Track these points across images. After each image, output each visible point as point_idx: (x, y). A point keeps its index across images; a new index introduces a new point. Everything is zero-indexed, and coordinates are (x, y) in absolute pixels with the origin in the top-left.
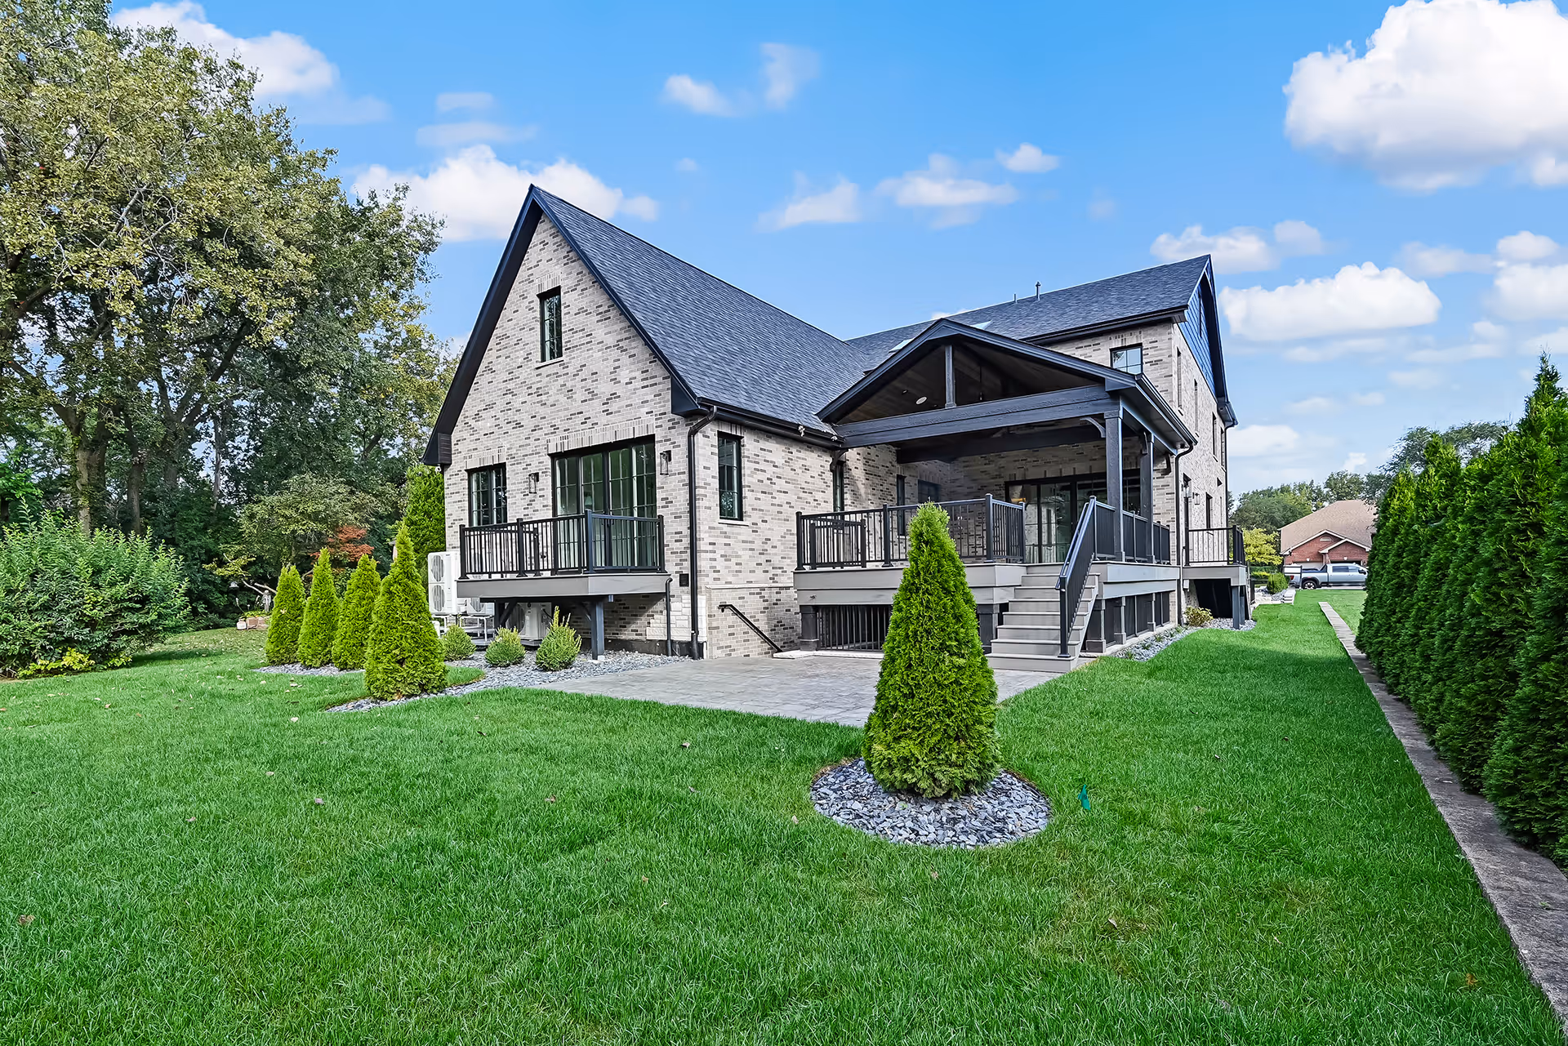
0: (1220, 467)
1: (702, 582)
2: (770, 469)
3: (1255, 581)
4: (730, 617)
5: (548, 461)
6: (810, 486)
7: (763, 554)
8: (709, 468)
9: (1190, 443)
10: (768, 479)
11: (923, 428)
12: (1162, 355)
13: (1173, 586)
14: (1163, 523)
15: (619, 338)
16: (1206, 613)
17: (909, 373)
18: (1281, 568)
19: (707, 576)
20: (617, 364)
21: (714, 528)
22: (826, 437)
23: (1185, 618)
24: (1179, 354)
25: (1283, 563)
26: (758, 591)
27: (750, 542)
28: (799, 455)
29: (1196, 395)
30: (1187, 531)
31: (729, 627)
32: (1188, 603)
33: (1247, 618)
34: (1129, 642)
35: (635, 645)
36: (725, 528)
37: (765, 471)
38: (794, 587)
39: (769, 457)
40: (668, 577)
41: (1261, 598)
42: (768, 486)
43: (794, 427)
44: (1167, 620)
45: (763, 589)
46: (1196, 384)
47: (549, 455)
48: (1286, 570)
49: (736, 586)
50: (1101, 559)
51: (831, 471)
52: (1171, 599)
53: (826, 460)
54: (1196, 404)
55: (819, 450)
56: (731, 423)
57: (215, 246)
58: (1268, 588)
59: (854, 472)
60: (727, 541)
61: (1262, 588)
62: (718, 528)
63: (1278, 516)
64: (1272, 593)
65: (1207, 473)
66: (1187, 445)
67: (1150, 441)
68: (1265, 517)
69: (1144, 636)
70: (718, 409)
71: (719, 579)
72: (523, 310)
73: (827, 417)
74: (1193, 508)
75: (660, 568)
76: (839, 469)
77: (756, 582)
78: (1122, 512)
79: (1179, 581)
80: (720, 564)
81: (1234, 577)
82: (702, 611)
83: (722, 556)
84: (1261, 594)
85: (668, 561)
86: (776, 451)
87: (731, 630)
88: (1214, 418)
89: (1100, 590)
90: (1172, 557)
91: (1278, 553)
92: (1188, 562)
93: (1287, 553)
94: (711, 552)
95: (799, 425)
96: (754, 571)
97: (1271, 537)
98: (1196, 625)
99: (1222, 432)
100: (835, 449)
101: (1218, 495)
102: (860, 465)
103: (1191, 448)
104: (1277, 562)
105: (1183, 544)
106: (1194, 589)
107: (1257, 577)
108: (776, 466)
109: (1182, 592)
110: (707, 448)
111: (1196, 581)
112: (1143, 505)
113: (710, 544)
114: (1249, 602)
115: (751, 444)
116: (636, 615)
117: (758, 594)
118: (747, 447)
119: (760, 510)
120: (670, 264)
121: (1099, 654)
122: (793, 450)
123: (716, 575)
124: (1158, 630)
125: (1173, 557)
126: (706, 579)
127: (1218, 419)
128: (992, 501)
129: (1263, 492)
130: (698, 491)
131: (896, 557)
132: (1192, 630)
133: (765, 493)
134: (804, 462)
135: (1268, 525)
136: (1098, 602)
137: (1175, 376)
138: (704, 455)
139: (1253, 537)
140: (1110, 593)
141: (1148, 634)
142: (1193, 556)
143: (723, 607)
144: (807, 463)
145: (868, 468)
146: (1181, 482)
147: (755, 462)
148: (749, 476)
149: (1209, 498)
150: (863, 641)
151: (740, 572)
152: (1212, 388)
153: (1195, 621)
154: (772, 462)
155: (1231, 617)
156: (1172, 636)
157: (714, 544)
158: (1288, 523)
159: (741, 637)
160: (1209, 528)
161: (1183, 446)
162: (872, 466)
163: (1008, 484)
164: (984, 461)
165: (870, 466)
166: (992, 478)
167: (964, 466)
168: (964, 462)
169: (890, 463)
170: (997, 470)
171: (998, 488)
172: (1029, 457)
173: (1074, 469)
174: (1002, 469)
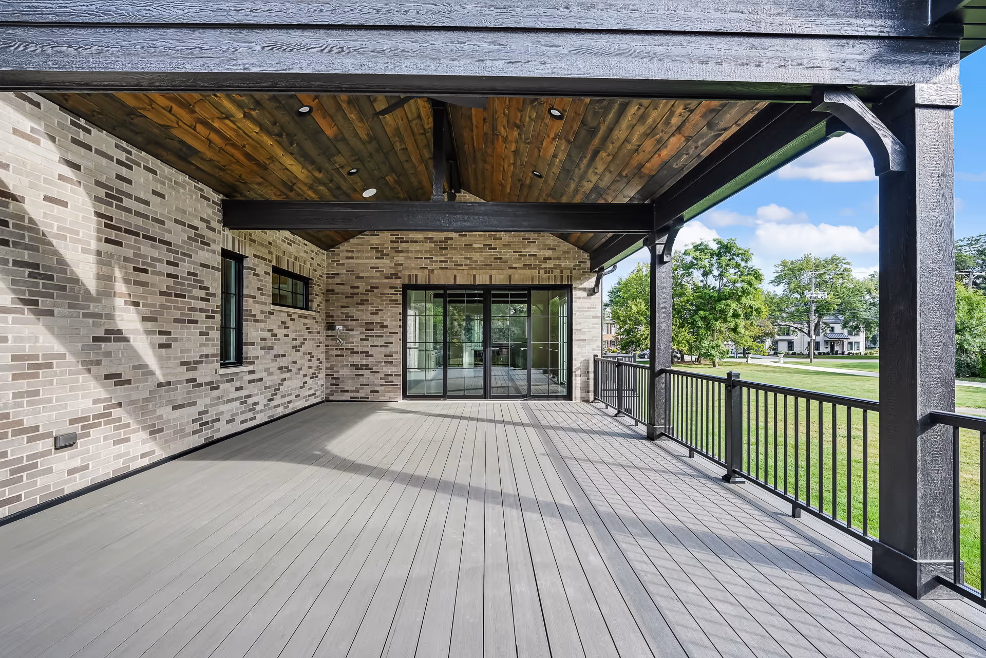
162: (138, 214)
163: (406, 288)
164: (374, 254)
165: (129, 211)
166: (386, 278)
167: (348, 258)
168: (347, 251)
169: (202, 220)
170: (391, 268)
171: (393, 291)
172: (436, 255)
173: (491, 276)
174: (400, 268)
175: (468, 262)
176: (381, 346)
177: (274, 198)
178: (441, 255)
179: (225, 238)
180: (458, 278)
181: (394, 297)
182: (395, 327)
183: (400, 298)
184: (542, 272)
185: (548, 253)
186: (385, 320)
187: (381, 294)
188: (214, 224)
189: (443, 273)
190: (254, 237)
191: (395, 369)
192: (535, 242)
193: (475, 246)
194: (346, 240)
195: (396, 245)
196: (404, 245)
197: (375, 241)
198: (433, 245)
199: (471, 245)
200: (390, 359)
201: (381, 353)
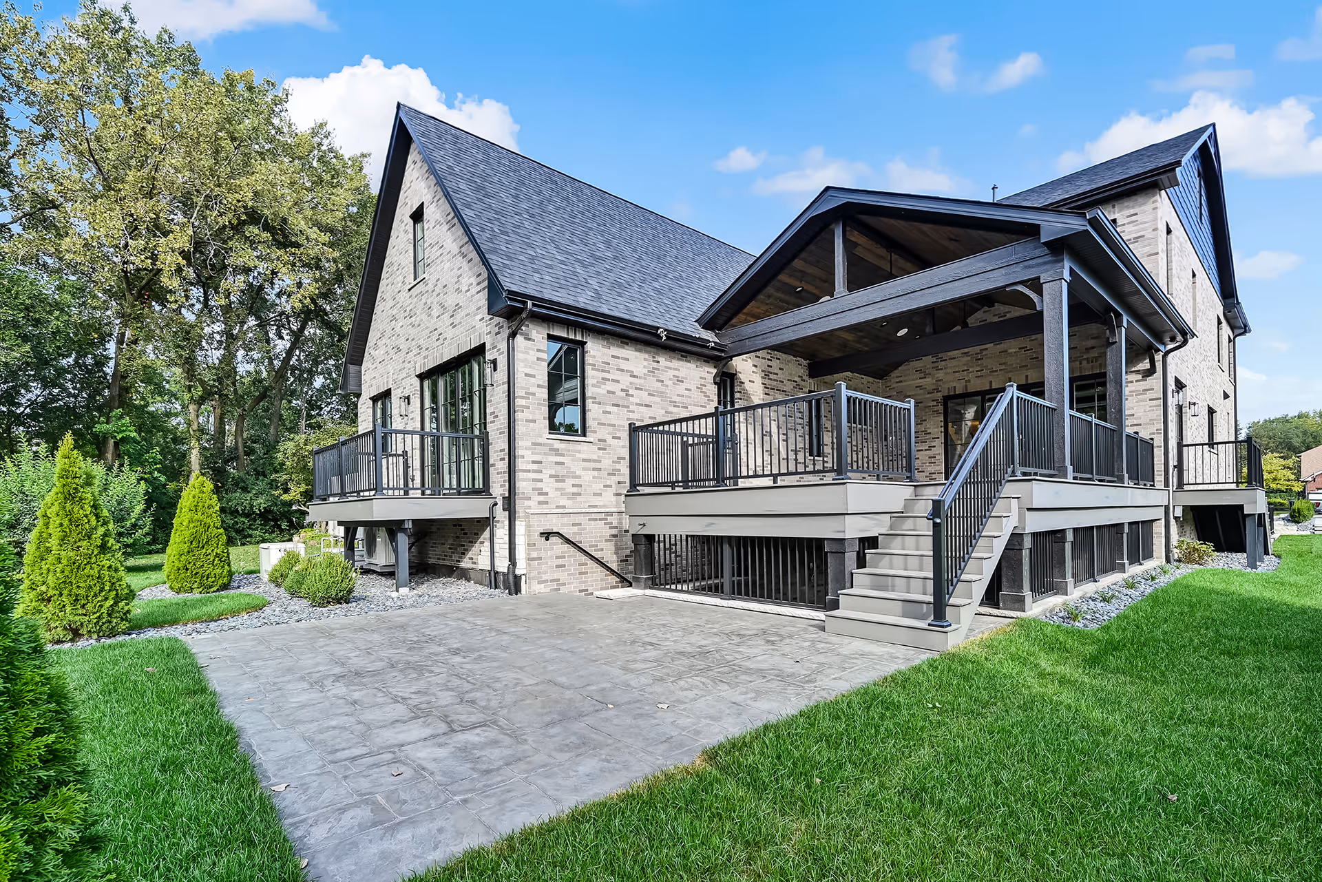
0: (1228, 379)
1: (520, 506)
2: (626, 380)
3: (1274, 508)
4: (557, 545)
5: (417, 382)
6: (685, 400)
7: (615, 475)
8: (534, 376)
9: (1184, 334)
10: (622, 390)
11: (809, 324)
12: (1144, 229)
13: (1160, 513)
14: (1144, 434)
15: (461, 244)
16: (1207, 548)
17: (797, 263)
18: (1302, 494)
19: (529, 499)
20: (459, 272)
21: (540, 444)
22: (702, 343)
23: (1176, 553)
24: (1169, 231)
25: (1304, 489)
26: (603, 516)
27: (595, 461)
28: (668, 364)
29: (1194, 288)
30: (1180, 446)
31: (557, 557)
32: (1181, 534)
33: (1266, 553)
34: (1078, 593)
35: (472, 574)
36: (557, 445)
37: (618, 381)
38: (626, 513)
39: (624, 365)
40: (493, 500)
41: (1281, 528)
42: (622, 398)
43: (653, 331)
44: (1149, 555)
45: (611, 514)
46: (1194, 275)
47: (417, 376)
48: (1311, 497)
49: (571, 511)
50: (1024, 474)
51: (715, 383)
52: (1155, 529)
53: (708, 373)
54: (1194, 299)
55: (698, 360)
56: (567, 324)
57: (253, 230)
58: (1291, 516)
59: (748, 386)
60: (559, 459)
61: (1282, 516)
62: (545, 445)
63: (1296, 442)
64: (1298, 522)
65: (1208, 382)
66: (1179, 338)
67: (1120, 325)
68: (1280, 443)
69: (1107, 581)
70: (534, 305)
71: (547, 503)
72: (402, 235)
73: (709, 323)
74: (1189, 421)
75: (485, 490)
76: (727, 382)
77: (601, 507)
78: (1068, 412)
79: (1167, 507)
80: (549, 485)
81: (1249, 503)
82: (520, 540)
83: (551, 476)
84: (1282, 522)
85: (494, 482)
86: (635, 360)
87: (560, 562)
88: (1219, 322)
89: (1022, 518)
90: (1157, 478)
91: (1298, 479)
92: (1181, 484)
93: (1310, 479)
94: (534, 471)
95: (658, 328)
96: (600, 495)
97: (1290, 462)
98: (1191, 561)
99: (1230, 341)
100: (718, 358)
101: (1224, 409)
102: (758, 379)
103: (1185, 342)
104: (1297, 488)
105: (1173, 461)
106: (1190, 516)
107: (1275, 504)
108: (634, 376)
109: (1173, 521)
110: (532, 352)
111: (1193, 508)
112: (1111, 411)
113: (534, 462)
114: (1268, 532)
115: (596, 351)
116: (472, 542)
117: (600, 520)
118: (592, 353)
119: (609, 425)
120: (559, 181)
121: (1018, 614)
122: (662, 359)
123: (542, 498)
124: (1134, 570)
125: (1159, 479)
126: (527, 503)
127: (1224, 324)
128: (845, 393)
129: (1277, 420)
130: (519, 402)
131: (744, 473)
132: (1186, 570)
133: (618, 406)
134: (676, 373)
135: (1284, 451)
136: (1016, 538)
137: (1163, 255)
138: (524, 360)
139: (1271, 463)
140: (1037, 523)
141: (1115, 578)
142: (1189, 477)
143: (547, 535)
144: (681, 374)
145: (767, 381)
146: (1171, 385)
147: (603, 371)
148: (593, 386)
149: (1211, 411)
150: (710, 578)
151: (580, 494)
152: (1217, 286)
153: (1190, 557)
154: (627, 371)
155: (1243, 550)
156: (1153, 579)
157: (541, 462)
158: (1308, 448)
159: (574, 569)
160: (1211, 444)
161: (1173, 339)
162: (775, 380)
163: (946, 399)
164: (919, 375)
165: (771, 379)
166: (929, 393)
167: (897, 382)
168: (897, 377)
169: (799, 376)
170: (933, 384)
171: (935, 403)
172: (972, 367)
173: (1027, 376)
174: (940, 383)
175: (1003, 367)
176: (926, 450)
177: (837, 355)
178: (978, 365)
179: (810, 383)
180: (993, 384)
181: (936, 408)
182: (937, 433)
183: (941, 408)
184: (1084, 363)
185: (1090, 343)
186: (929, 428)
187: (925, 407)
188: (805, 377)
189: (979, 381)
190: (826, 380)
191: (937, 468)
192: (1075, 335)
193: (1010, 351)
194: (896, 368)
195: (936, 364)
196: (943, 363)
197: (917, 364)
198: (969, 358)
199: (1006, 351)
200: (933, 460)
201: (926, 455)
